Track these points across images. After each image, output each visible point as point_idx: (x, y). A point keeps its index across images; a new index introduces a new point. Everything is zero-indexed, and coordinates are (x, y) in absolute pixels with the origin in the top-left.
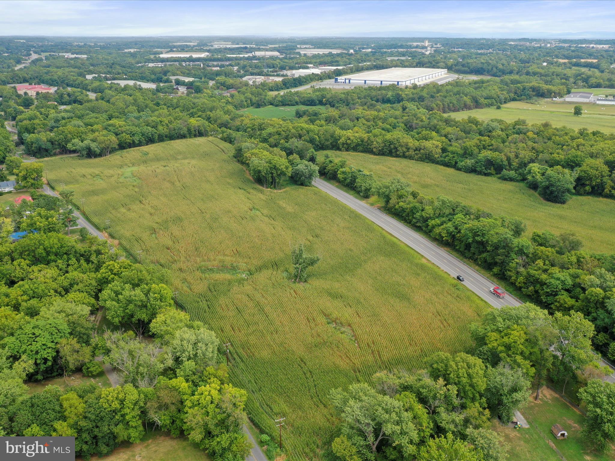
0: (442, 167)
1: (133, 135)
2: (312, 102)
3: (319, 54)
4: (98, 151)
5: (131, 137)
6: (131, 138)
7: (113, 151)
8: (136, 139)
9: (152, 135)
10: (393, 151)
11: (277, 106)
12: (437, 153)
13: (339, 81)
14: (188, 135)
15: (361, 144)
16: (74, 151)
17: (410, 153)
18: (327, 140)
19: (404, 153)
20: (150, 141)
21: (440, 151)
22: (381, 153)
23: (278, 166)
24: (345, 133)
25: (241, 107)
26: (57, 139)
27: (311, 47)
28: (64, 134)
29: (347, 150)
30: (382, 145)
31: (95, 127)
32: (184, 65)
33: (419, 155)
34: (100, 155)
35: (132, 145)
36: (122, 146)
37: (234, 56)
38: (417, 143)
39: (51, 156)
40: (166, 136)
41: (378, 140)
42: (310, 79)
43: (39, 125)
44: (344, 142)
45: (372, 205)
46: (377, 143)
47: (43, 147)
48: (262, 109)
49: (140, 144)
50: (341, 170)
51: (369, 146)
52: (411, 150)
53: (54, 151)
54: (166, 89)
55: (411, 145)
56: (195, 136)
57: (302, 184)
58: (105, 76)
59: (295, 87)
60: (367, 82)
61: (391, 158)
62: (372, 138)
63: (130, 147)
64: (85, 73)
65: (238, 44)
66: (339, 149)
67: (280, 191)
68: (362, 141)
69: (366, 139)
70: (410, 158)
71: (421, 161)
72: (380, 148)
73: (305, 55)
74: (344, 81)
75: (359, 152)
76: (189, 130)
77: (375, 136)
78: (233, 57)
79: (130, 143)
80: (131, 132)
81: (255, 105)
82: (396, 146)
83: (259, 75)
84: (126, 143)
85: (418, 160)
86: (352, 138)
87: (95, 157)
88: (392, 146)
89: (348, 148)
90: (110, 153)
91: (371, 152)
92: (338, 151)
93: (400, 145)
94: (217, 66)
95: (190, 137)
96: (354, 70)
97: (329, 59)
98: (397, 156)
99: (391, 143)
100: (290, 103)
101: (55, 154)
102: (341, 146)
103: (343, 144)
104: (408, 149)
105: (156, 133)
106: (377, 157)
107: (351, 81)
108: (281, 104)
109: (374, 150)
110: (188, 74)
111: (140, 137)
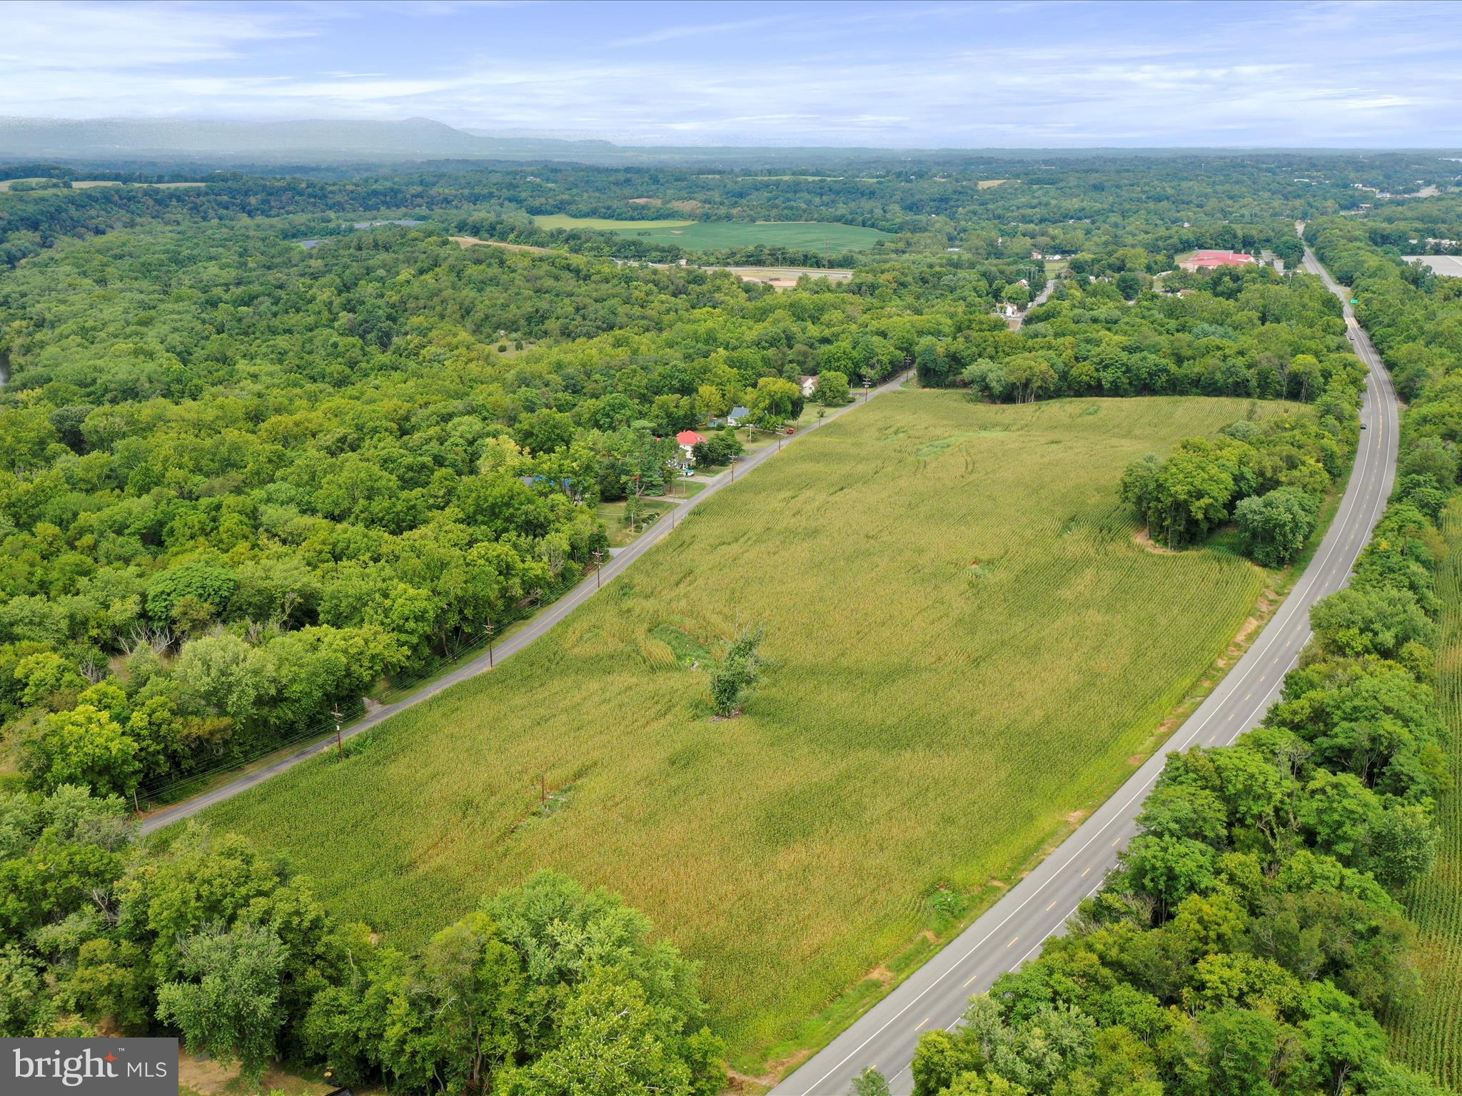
1: (1105, 367)
5: (1097, 370)
6: (1095, 374)
7: (1047, 395)
8: (1107, 377)
9: (1152, 375)
14: (1255, 390)
20: (1144, 386)
34: (1006, 399)
35: (1094, 390)
36: (1075, 390)
39: (945, 386)
40: (1195, 383)
47: (931, 365)
49: (1116, 391)
57: (1250, 555)
63: (1089, 395)
76: (1261, 379)
79: (1090, 385)
80: (1102, 361)
87: (1001, 402)
90: (1038, 398)
95: (1262, 397)
101: (954, 385)
105: (1167, 371)
111: (1119, 374)
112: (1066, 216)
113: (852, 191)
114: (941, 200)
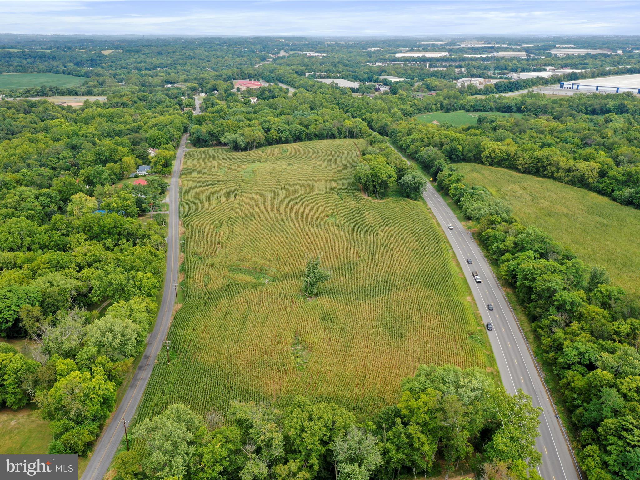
0: (595, 195)
1: (282, 132)
2: (508, 109)
3: (573, 54)
4: (243, 145)
5: (278, 133)
6: (278, 135)
7: (259, 146)
8: (283, 136)
9: (300, 133)
10: (541, 169)
11: (467, 111)
12: (593, 177)
13: (565, 86)
14: (337, 136)
15: (508, 159)
16: (226, 144)
17: (559, 174)
18: (470, 151)
19: (553, 173)
20: (298, 138)
21: (597, 175)
22: (527, 171)
23: (379, 174)
24: (491, 145)
25: (428, 110)
26: (215, 131)
27: (573, 46)
28: (222, 127)
29: (491, 164)
30: (529, 162)
31: (253, 122)
32: (409, 65)
33: (570, 178)
34: (246, 149)
35: (279, 141)
36: (270, 142)
37: (470, 56)
38: (571, 163)
39: (209, 146)
40: (315, 135)
41: (525, 155)
42: (532, 83)
43: (209, 117)
44: (488, 155)
45: (469, 228)
46: (524, 159)
47: (201, 137)
48: (450, 114)
49: (287, 141)
50: (454, 185)
51: (515, 163)
52: (561, 171)
53: (211, 143)
54: (364, 89)
55: (562, 164)
56: (346, 137)
57: (408, 197)
58: (320, 75)
59: (511, 91)
60: (599, 88)
61: (537, 178)
62: (520, 153)
63: (277, 144)
64: (306, 71)
65: (490, 43)
66: (482, 163)
67: (381, 201)
68: (508, 155)
69: (512, 154)
70: (559, 179)
71: (572, 185)
72: (526, 166)
73: (556, 55)
74: (571, 86)
75: (504, 167)
76: (339, 131)
77: (525, 150)
78: (468, 57)
79: (277, 140)
80: (279, 129)
81: (444, 109)
82: (545, 164)
83: (480, 77)
84: (272, 139)
85: (568, 184)
86: (497, 151)
87: (242, 151)
88: (539, 164)
89: (492, 162)
90: (257, 147)
91: (516, 169)
92: (480, 165)
93: (550, 164)
94: (444, 66)
95: (340, 138)
96: (596, 74)
97: (577, 61)
98: (545, 176)
99: (539, 160)
100: (482, 108)
101: (212, 145)
102: (484, 160)
103: (487, 157)
104: (558, 169)
105: (305, 131)
106: (521, 175)
107: (580, 87)
108: (472, 109)
109: (520, 167)
110: (403, 74)
111: (288, 134)
112: (156, 67)
113: (43, 57)
114: (92, 60)
